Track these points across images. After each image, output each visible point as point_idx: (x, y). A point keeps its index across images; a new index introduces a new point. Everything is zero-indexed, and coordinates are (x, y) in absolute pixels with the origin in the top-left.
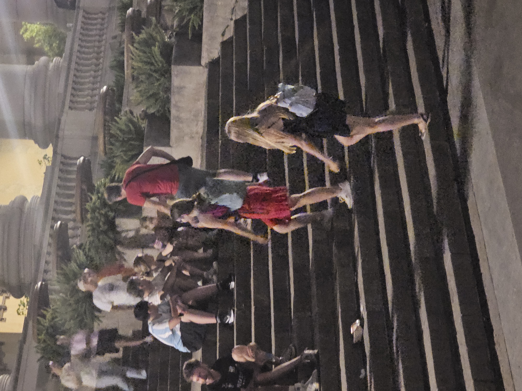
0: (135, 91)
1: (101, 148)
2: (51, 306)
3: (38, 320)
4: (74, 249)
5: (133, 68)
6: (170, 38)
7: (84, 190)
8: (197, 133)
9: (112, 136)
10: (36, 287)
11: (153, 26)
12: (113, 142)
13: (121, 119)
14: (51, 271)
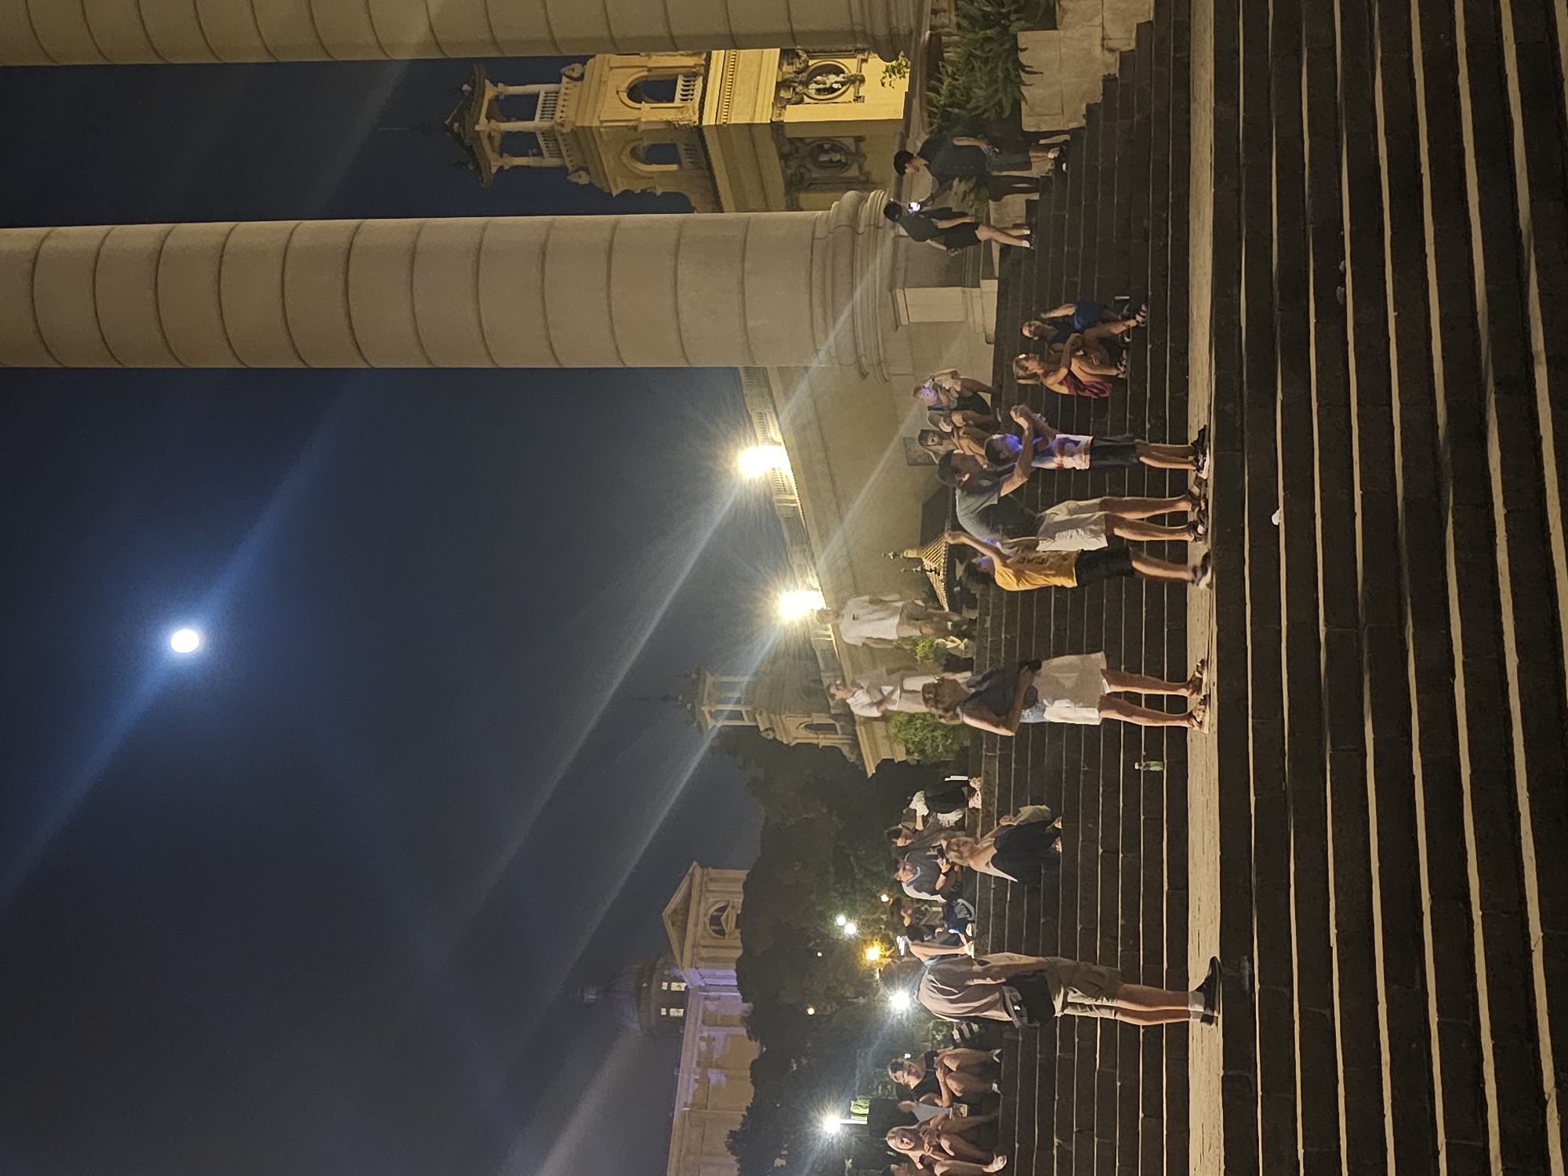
3: (928, 98)
10: (921, 40)
14: (945, 11)
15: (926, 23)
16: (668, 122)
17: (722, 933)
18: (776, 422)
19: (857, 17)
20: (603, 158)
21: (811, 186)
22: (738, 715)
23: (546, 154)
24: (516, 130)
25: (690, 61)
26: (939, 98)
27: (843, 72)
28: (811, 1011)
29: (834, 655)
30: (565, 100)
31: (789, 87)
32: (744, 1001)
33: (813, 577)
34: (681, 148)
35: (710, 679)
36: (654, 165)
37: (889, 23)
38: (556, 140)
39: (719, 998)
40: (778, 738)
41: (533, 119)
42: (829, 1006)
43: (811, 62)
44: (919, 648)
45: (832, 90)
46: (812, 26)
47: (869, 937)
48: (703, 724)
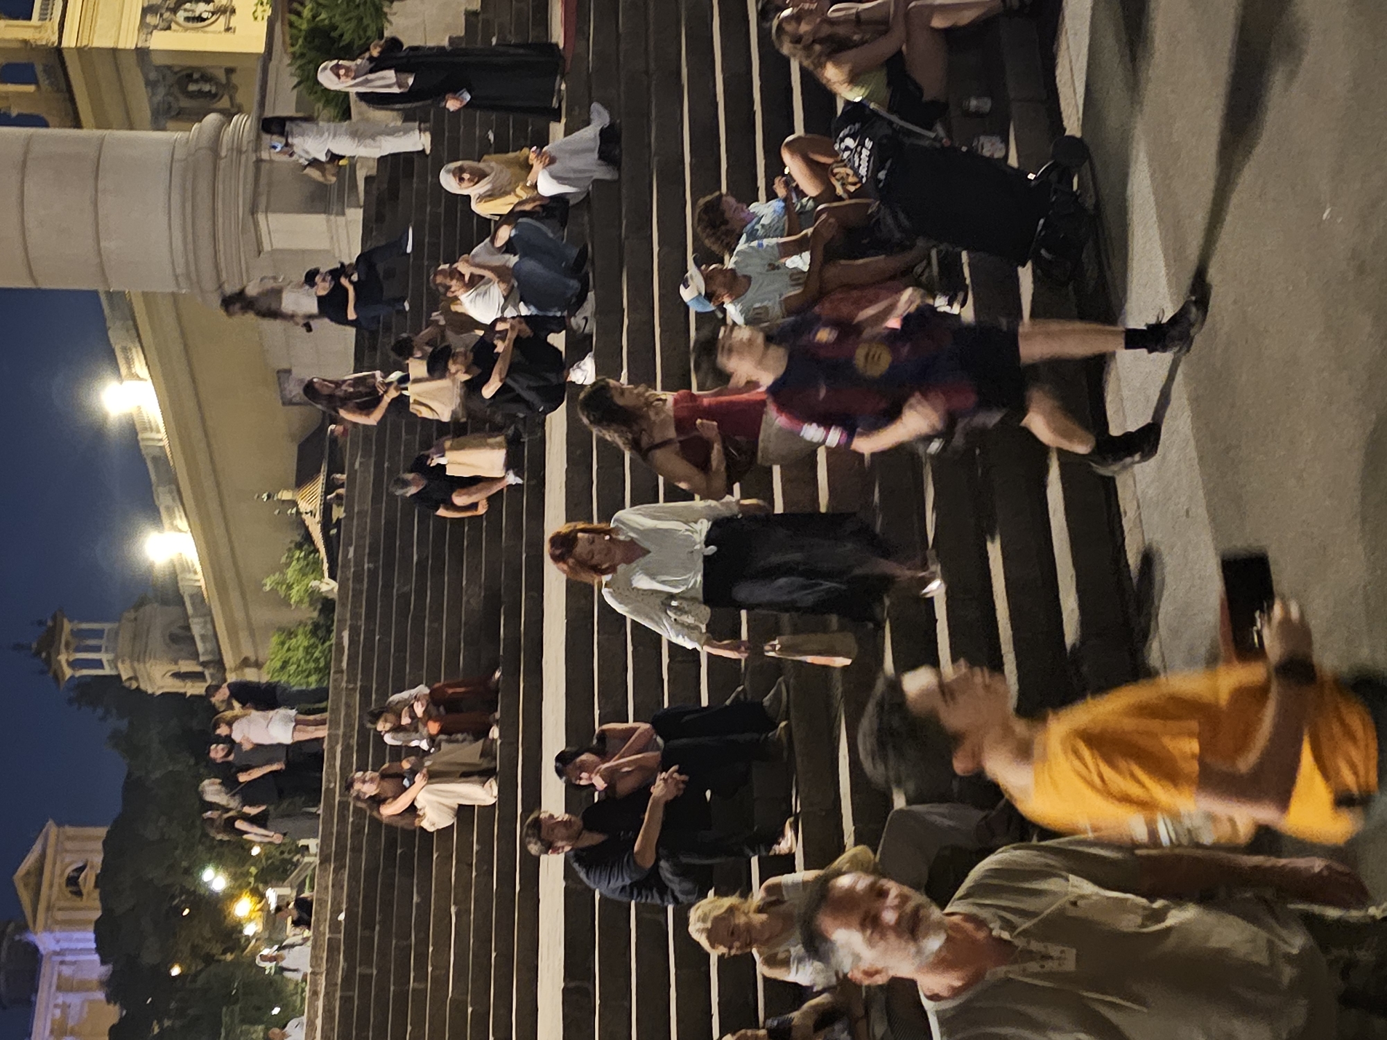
16: (25, 42)
17: (79, 894)
18: (142, 357)
21: (180, 114)
22: (99, 664)
27: (213, 1)
28: (176, 971)
29: (203, 599)
31: (156, 12)
32: (103, 962)
33: (181, 517)
34: (39, 69)
35: (67, 626)
36: (10, 86)
39: (74, 963)
40: (143, 687)
42: (193, 968)
44: (294, 592)
45: (200, 19)
47: (237, 892)
48: (60, 675)
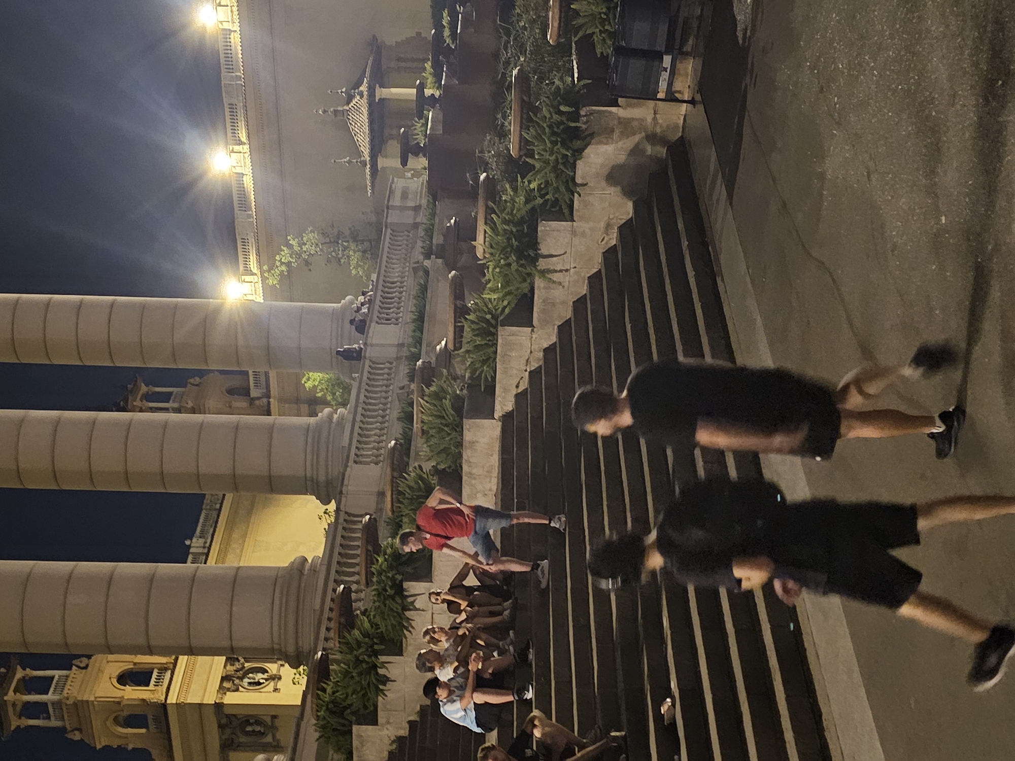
0: (425, 446)
1: (389, 506)
2: (331, 678)
3: (317, 694)
4: (357, 614)
5: (422, 422)
6: (461, 390)
7: (370, 551)
8: (490, 490)
9: (400, 493)
10: (316, 658)
11: (444, 378)
12: (401, 500)
13: (409, 475)
14: (332, 639)
15: (320, 647)
16: (143, 700)
19: (276, 640)
20: (93, 722)
21: (239, 747)
23: (52, 718)
24: (35, 700)
25: (163, 660)
26: (325, 696)
27: (267, 672)
30: (72, 682)
31: (230, 680)
34: (150, 717)
36: (129, 729)
37: (297, 643)
38: (62, 709)
41: (47, 693)
43: (246, 665)
45: (259, 683)
46: (245, 644)
